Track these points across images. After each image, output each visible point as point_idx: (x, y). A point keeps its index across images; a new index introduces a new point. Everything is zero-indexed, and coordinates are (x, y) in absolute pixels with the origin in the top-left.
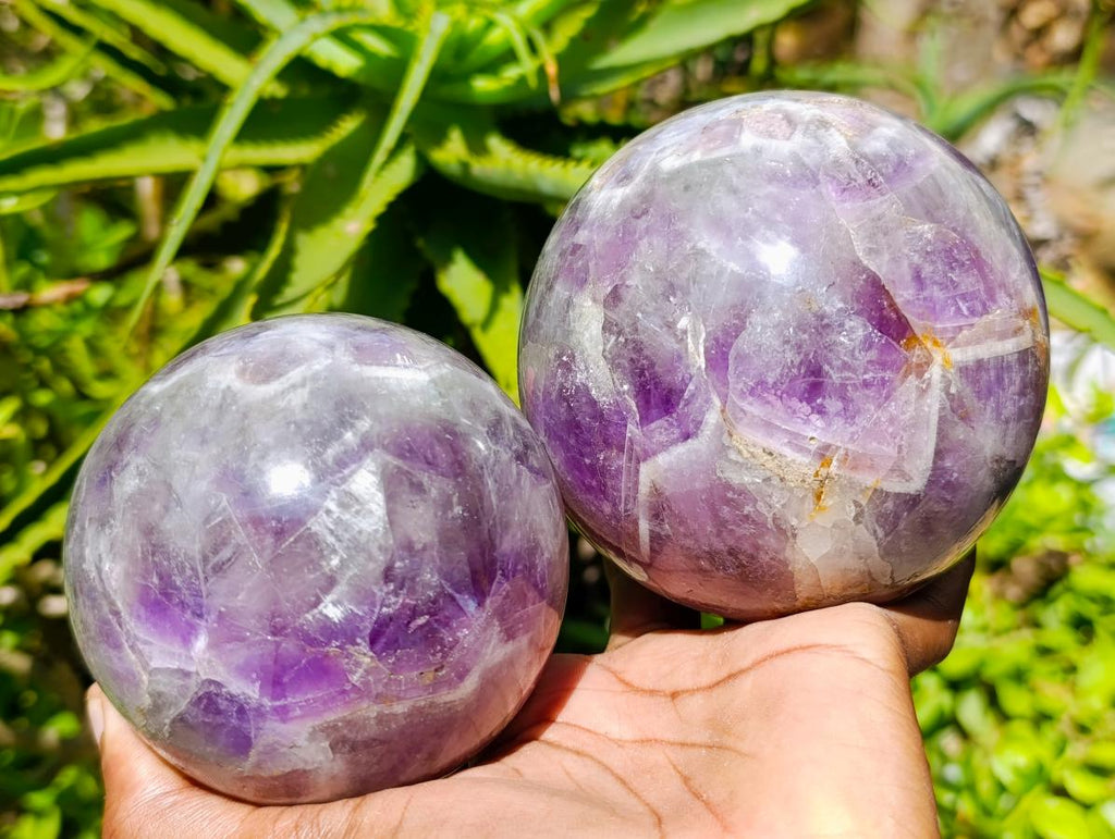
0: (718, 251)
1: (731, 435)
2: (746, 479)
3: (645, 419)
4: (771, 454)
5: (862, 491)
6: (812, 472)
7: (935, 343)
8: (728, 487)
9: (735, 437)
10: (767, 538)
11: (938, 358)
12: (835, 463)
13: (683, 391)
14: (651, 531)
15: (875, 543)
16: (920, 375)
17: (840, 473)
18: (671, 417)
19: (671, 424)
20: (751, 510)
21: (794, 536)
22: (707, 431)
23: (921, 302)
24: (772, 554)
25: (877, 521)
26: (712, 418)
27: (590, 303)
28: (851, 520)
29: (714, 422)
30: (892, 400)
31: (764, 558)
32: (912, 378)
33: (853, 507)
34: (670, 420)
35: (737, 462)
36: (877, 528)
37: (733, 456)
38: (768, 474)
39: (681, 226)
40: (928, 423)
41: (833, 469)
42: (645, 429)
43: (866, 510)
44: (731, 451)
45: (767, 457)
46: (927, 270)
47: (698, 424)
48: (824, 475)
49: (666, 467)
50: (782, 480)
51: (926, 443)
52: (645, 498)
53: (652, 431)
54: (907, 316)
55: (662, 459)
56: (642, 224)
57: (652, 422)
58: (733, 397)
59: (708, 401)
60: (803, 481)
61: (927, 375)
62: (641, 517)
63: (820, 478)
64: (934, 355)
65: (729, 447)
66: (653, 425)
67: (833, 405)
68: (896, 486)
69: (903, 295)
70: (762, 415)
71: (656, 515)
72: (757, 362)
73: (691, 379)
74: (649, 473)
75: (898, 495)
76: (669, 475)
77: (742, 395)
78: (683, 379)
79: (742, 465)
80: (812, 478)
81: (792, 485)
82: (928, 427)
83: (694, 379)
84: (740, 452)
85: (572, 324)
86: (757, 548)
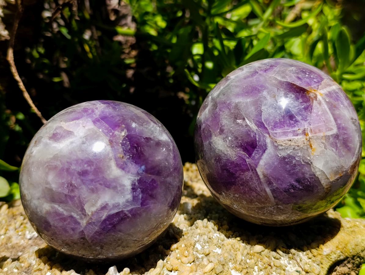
0: (242, 100)
1: (276, 142)
2: (289, 152)
3: (250, 155)
4: (290, 141)
5: (322, 138)
6: (304, 139)
7: (314, 90)
8: (284, 158)
9: (278, 142)
10: (304, 168)
11: (318, 94)
12: (309, 133)
13: (256, 139)
14: (271, 190)
15: (334, 154)
16: (316, 100)
17: (313, 135)
18: (257, 148)
19: (258, 151)
20: (295, 161)
21: (312, 163)
22: (269, 145)
23: (304, 83)
24: (309, 173)
25: (331, 146)
26: (268, 141)
27: (216, 138)
28: (324, 149)
29: (269, 141)
30: (313, 109)
31: (307, 176)
32: (314, 101)
33: (322, 144)
34: (257, 149)
35: (283, 149)
36: (332, 148)
37: (280, 148)
38: (293, 147)
39: (228, 102)
40: (327, 112)
41: (310, 135)
42: (251, 157)
43: (326, 144)
44: (279, 147)
45: (290, 142)
46: (300, 76)
47: (266, 145)
48: (309, 138)
49: (264, 164)
50: (298, 146)
51: (330, 117)
52: (263, 179)
53: (254, 156)
54: (303, 87)
55: (262, 163)
56: (217, 110)
57: (252, 154)
58: (270, 131)
59: (264, 136)
60: (304, 143)
61: (318, 99)
62: (265, 187)
63: (308, 140)
64: (316, 93)
65: (278, 146)
66: (253, 154)
67: (299, 118)
68: (330, 133)
69: (298, 83)
70: (281, 131)
71: (270, 183)
72: (271, 118)
73: (256, 134)
74: (260, 170)
75: (332, 135)
76: (266, 167)
77: (272, 129)
78: (254, 136)
79: (285, 149)
80: (306, 141)
81: (302, 146)
82: (327, 113)
83: (257, 133)
84: (282, 145)
85: (214, 147)
86: (303, 174)
